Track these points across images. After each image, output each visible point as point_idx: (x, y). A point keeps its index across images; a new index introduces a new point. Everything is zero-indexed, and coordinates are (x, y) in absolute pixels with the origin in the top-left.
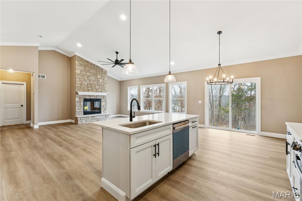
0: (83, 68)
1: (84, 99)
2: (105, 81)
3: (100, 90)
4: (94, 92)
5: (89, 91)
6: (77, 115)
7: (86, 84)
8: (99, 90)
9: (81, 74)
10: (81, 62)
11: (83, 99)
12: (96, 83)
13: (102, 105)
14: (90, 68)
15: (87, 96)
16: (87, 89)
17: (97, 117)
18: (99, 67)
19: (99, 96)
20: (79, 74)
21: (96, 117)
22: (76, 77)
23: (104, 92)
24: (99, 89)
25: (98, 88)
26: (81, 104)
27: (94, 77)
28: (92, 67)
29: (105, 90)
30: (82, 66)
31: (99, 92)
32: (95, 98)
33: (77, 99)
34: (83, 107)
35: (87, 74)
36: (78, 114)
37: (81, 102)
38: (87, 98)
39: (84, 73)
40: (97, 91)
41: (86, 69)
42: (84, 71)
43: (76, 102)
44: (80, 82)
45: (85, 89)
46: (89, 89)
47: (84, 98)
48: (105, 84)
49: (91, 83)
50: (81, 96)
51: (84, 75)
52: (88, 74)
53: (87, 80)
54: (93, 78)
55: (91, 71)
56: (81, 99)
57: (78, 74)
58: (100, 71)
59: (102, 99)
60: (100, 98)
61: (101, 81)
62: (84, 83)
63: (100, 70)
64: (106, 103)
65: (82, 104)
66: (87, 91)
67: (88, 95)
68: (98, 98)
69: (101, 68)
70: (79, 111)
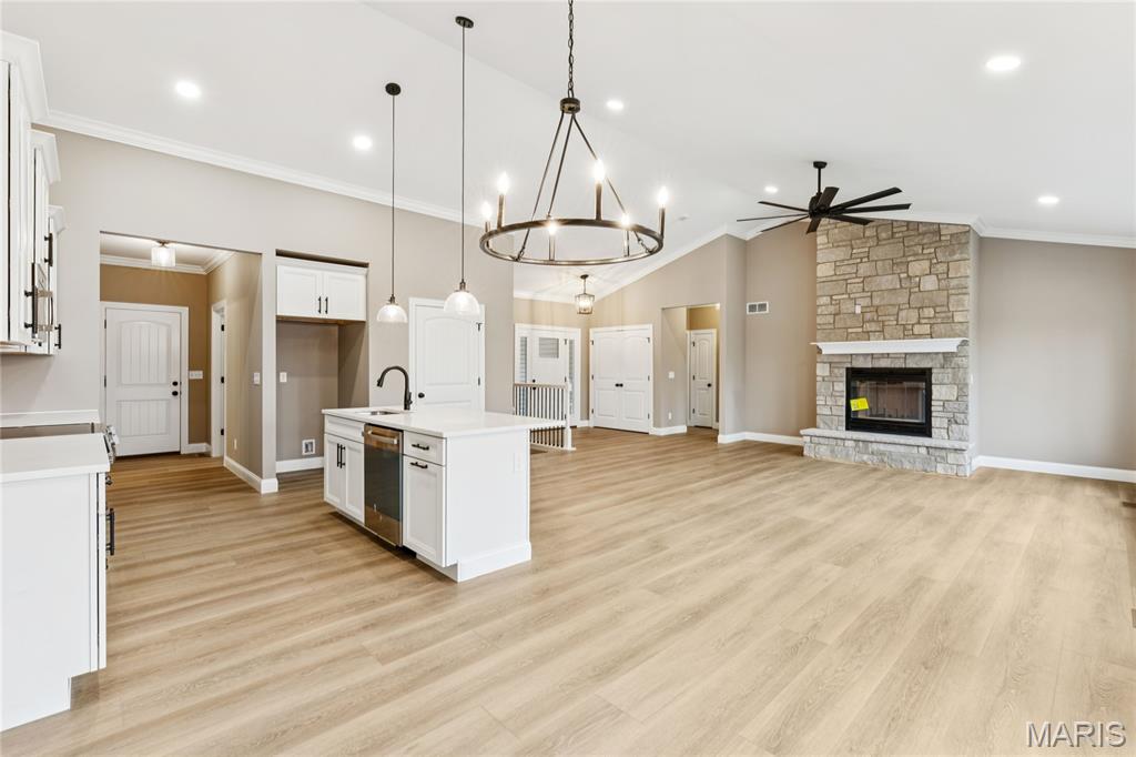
0: (841, 253)
1: (847, 369)
2: (954, 283)
3: (926, 329)
4: (892, 338)
5: (867, 335)
6: (822, 425)
7: (858, 310)
8: (917, 330)
9: (834, 278)
10: (836, 231)
11: (844, 372)
12: (902, 299)
13: (933, 397)
14: (872, 243)
15: (861, 359)
16: (860, 330)
17: (882, 447)
18: (919, 223)
19: (918, 357)
20: (829, 279)
21: (875, 447)
22: (819, 293)
23: (945, 336)
24: (919, 323)
25: (915, 321)
26: (836, 388)
27: (890, 277)
28: (884, 235)
29: (958, 327)
30: (838, 246)
31: (920, 336)
32: (899, 364)
33: (822, 370)
34: (844, 400)
35: (861, 272)
36: (825, 423)
37: (835, 379)
38: (860, 364)
39: (849, 269)
40: (907, 333)
41: (854, 251)
42: (846, 262)
43: (818, 379)
44: (832, 309)
45: (850, 330)
46: (869, 329)
47: (849, 366)
48: (952, 298)
49: (876, 302)
50: (836, 360)
51: (847, 277)
52: (864, 269)
53: (858, 295)
54: (888, 281)
55: (878, 253)
56: (836, 371)
57: (824, 279)
58: (925, 241)
59: (934, 371)
60: (924, 364)
61: (929, 283)
62: (847, 307)
63: (924, 234)
64: (960, 389)
65: (841, 387)
66: (859, 339)
67: (865, 355)
68: (911, 364)
69: (933, 224)
70: (826, 411)
